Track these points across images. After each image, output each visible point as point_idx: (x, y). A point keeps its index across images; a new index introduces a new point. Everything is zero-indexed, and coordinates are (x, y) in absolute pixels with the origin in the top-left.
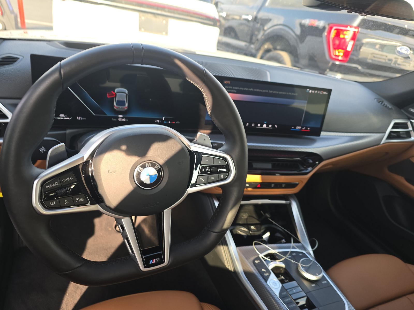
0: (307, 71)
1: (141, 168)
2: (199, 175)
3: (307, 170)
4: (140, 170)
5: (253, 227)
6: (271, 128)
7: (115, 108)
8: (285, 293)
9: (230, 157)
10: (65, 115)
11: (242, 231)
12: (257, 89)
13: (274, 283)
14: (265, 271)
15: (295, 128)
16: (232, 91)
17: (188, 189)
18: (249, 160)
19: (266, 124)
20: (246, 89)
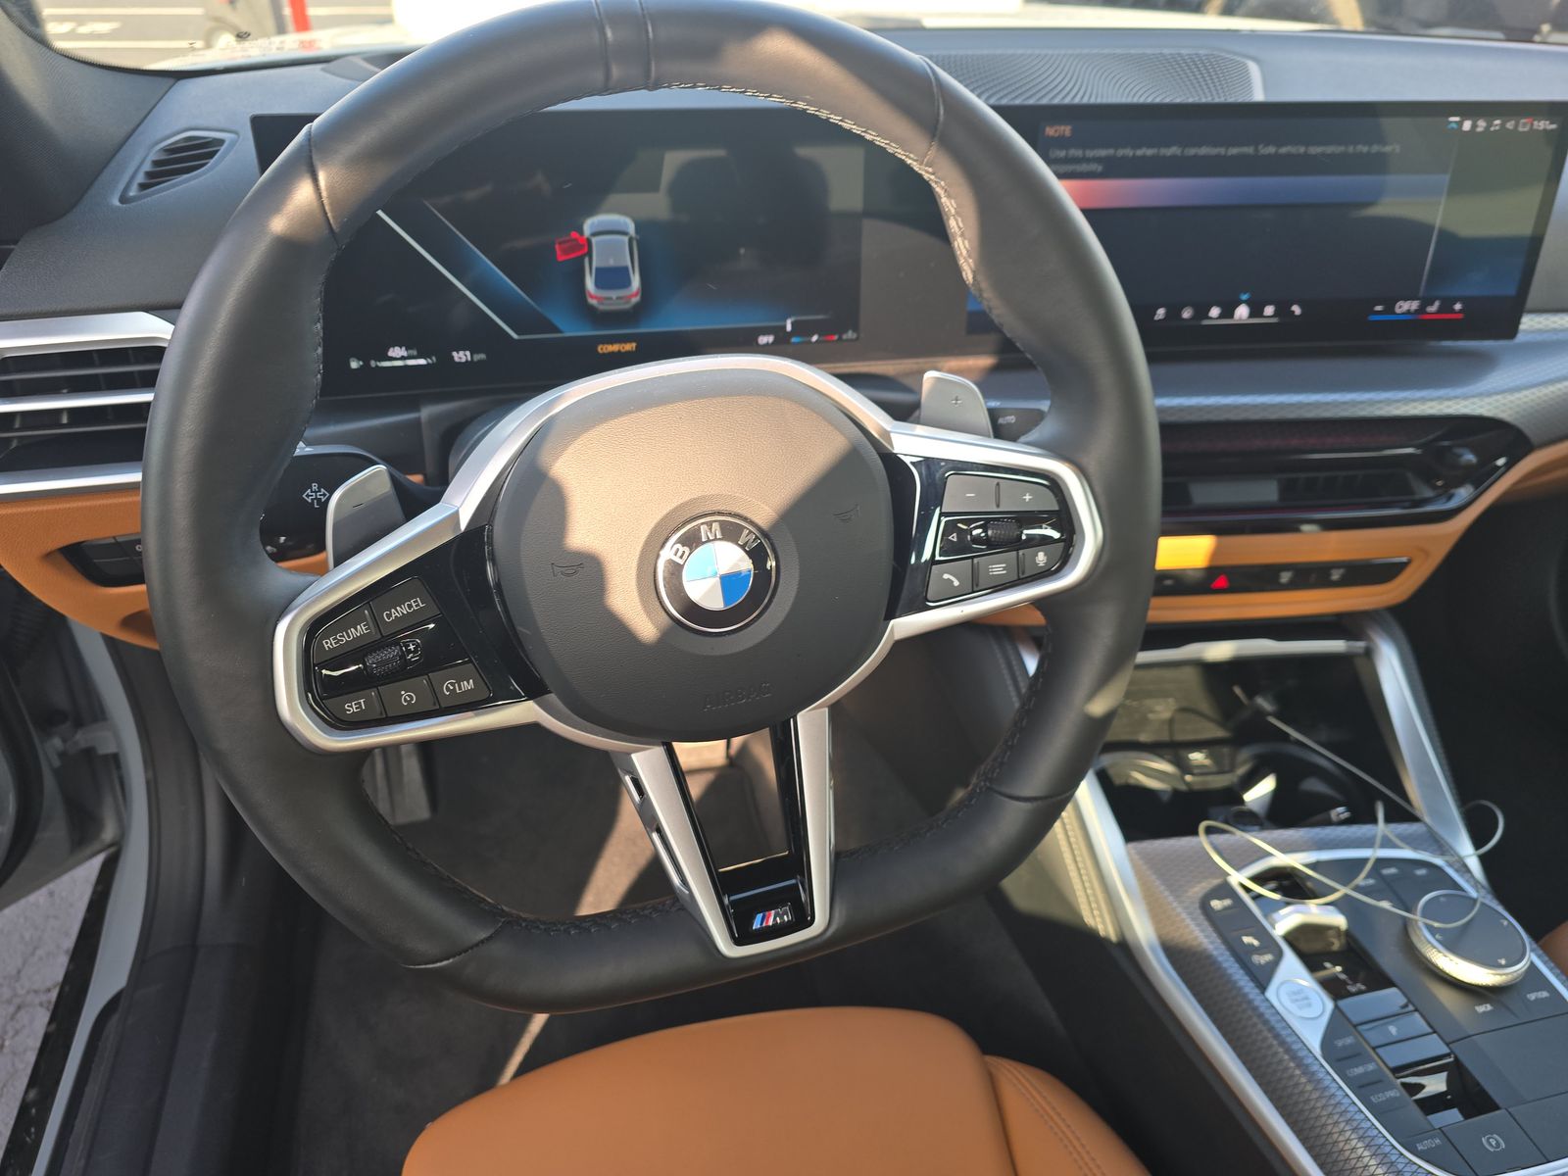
0: (1444, 36)
1: (682, 549)
2: (938, 558)
3: (1450, 497)
4: (681, 557)
5: (1197, 757)
6: (1275, 320)
7: (593, 302)
8: (1349, 1040)
9: (1076, 470)
10: (407, 350)
11: (1153, 773)
12: (1200, 145)
13: (1298, 995)
14: (1256, 943)
15: (1390, 309)
16: (1084, 167)
17: (892, 622)
18: (1167, 472)
19: (1248, 302)
20: (1150, 152)
